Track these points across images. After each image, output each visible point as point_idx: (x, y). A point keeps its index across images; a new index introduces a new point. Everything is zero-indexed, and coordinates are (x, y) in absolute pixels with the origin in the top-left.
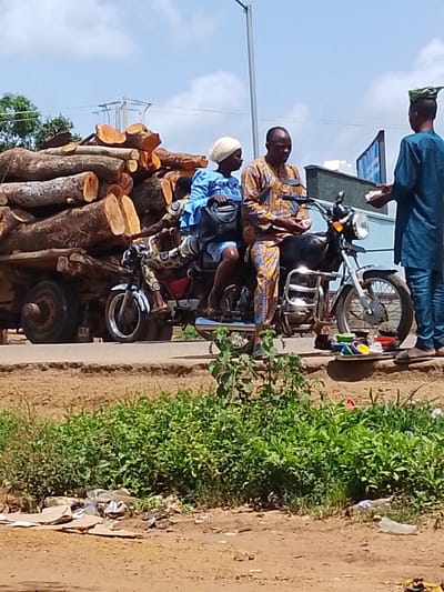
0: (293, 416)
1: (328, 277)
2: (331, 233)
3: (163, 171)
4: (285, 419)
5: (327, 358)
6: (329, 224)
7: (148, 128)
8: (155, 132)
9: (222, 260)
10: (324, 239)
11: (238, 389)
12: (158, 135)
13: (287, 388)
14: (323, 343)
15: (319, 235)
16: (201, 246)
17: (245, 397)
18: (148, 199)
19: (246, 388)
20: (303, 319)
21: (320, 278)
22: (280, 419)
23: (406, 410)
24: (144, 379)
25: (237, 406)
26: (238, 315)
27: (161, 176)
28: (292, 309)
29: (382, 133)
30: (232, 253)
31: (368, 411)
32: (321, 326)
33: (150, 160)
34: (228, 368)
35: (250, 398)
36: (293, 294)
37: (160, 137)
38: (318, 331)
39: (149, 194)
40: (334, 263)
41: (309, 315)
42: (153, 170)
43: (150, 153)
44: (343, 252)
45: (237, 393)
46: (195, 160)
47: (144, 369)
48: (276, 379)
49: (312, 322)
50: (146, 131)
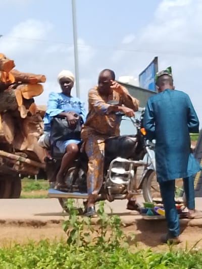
0: (118, 258)
1: (137, 164)
2: (139, 135)
3: (16, 84)
4: (114, 260)
5: (136, 217)
6: (138, 130)
7: (6, 57)
8: (12, 60)
9: (66, 152)
10: (134, 139)
11: (81, 240)
12: (13, 62)
13: (113, 239)
14: (132, 205)
15: (131, 136)
16: (52, 142)
17: (85, 245)
18: (6, 103)
19: (86, 239)
20: (120, 191)
21: (132, 165)
22: (110, 260)
23: (192, 254)
24: (14, 230)
25: (81, 252)
26: (76, 188)
27: (15, 88)
28: (113, 185)
29: (156, 58)
30: (73, 148)
31: (167, 255)
32: (132, 196)
33: (7, 78)
34: (75, 226)
35: (88, 246)
36: (114, 175)
37: (14, 63)
38: (129, 199)
39: (7, 100)
40: (141, 155)
41: (124, 189)
42: (9, 84)
43: (7, 73)
44: (147, 148)
45: (80, 243)
46: (37, 78)
47: (14, 222)
48: (106, 232)
49: (126, 193)
50: (5, 58)
